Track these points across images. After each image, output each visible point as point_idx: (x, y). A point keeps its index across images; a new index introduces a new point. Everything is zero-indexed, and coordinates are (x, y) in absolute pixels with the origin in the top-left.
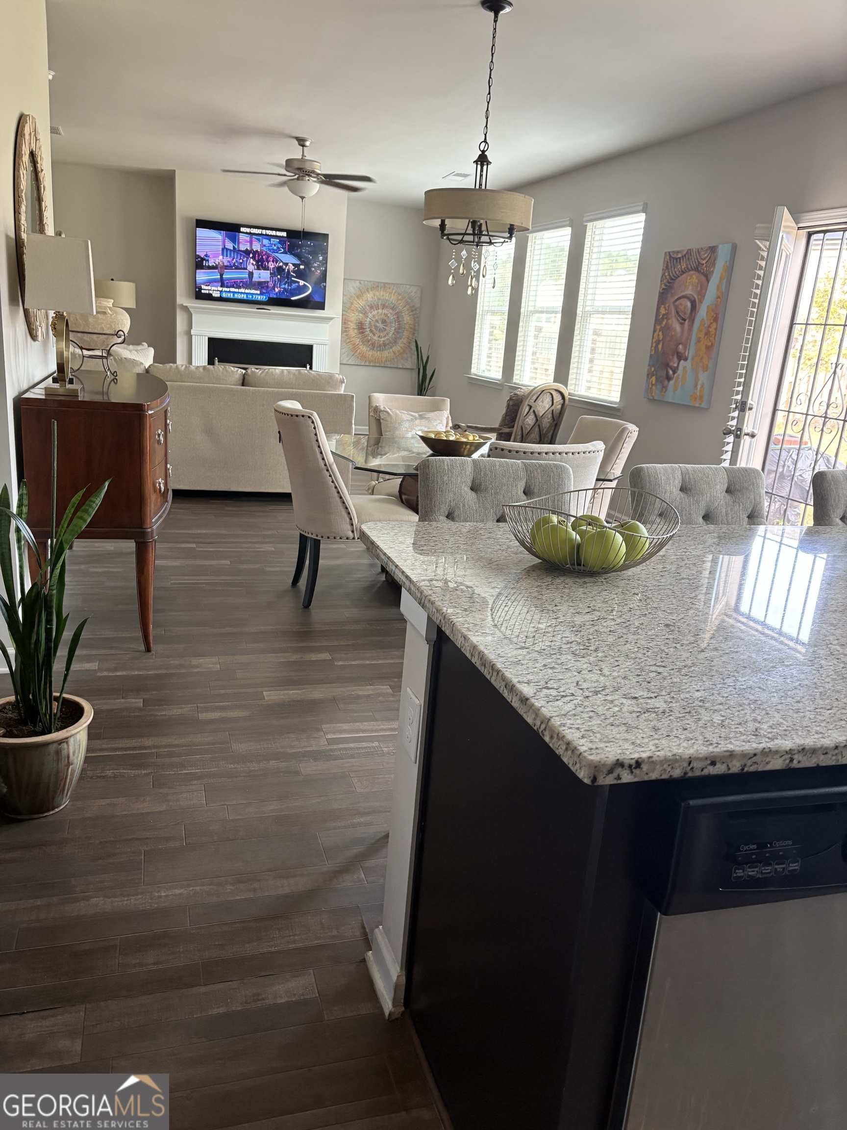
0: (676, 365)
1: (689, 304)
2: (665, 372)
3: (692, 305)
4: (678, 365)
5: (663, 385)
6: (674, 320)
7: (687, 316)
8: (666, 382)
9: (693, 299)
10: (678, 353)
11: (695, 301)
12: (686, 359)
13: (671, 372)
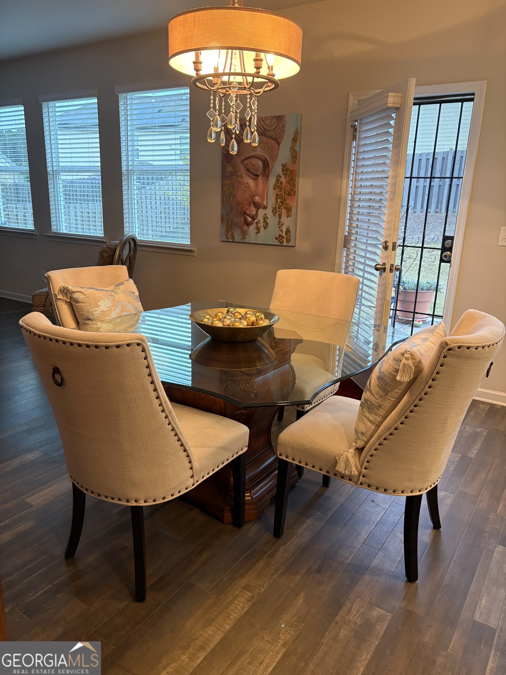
0: (254, 213)
1: (260, 163)
2: (243, 219)
3: (264, 164)
4: (257, 213)
5: (242, 229)
6: (245, 176)
7: (259, 173)
8: (245, 227)
9: (264, 159)
10: (254, 203)
11: (266, 160)
12: (265, 208)
13: (250, 219)
